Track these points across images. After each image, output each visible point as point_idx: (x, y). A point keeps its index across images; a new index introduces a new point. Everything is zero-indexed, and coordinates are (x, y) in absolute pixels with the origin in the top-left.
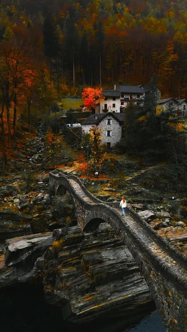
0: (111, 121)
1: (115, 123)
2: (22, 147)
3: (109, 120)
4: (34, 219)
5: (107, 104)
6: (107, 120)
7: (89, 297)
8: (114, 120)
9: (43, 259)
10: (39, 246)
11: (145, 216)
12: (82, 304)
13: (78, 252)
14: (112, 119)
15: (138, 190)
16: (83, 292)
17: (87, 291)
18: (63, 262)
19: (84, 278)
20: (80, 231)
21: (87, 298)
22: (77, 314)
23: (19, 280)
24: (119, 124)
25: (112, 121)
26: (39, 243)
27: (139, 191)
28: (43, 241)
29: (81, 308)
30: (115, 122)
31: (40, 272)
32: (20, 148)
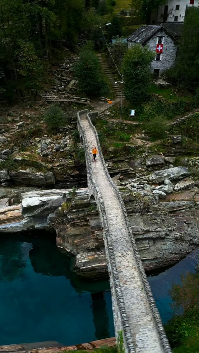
0: (163, 39)
1: (169, 42)
2: (57, 70)
3: (160, 38)
4: (56, 168)
5: (168, 6)
6: (158, 38)
7: (94, 255)
8: (168, 37)
9: (55, 216)
10: (49, 205)
11: (175, 174)
12: (86, 261)
13: (86, 216)
14: (164, 37)
15: (178, 139)
16: (88, 250)
17: (93, 250)
18: (71, 223)
19: (91, 239)
20: (88, 197)
21: (92, 256)
22: (81, 268)
23: (36, 227)
24: (174, 43)
25: (165, 40)
26: (49, 202)
27: (179, 141)
28: (54, 201)
29: (85, 264)
30: (169, 40)
31: (53, 225)
32: (55, 72)
